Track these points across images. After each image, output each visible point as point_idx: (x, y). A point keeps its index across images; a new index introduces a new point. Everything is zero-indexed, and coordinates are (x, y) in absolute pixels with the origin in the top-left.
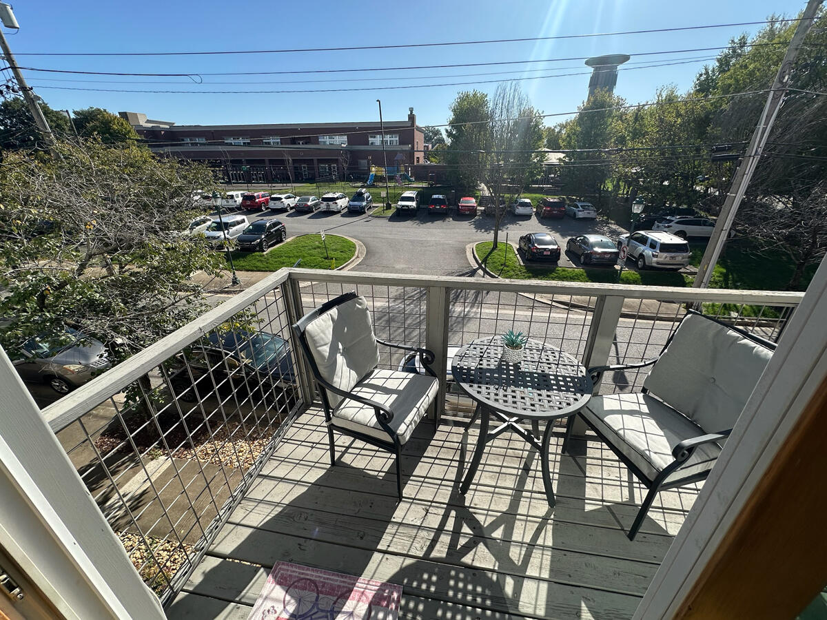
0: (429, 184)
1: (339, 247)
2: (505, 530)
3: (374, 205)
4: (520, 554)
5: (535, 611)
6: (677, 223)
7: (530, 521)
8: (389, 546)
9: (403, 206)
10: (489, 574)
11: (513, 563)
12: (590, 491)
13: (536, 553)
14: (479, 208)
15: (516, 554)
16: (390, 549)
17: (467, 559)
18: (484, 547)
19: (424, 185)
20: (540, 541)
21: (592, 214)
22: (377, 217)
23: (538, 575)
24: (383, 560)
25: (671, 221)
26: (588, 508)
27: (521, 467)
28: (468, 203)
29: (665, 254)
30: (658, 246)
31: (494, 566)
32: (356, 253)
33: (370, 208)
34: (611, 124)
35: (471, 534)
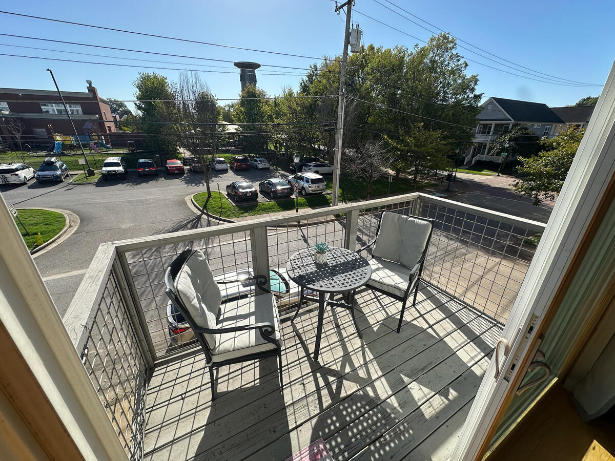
0: (129, 150)
1: (40, 220)
2: (349, 365)
3: (71, 173)
4: (364, 372)
5: (388, 394)
6: (314, 166)
7: (357, 352)
8: (296, 422)
9: (109, 171)
10: (358, 393)
11: (364, 378)
12: (371, 321)
13: (370, 366)
14: (185, 167)
15: (362, 373)
16: (298, 423)
17: (343, 394)
18: (347, 381)
19: (125, 151)
20: (368, 359)
21: (267, 165)
22: (79, 184)
23: (377, 376)
24: (299, 433)
25: (310, 166)
26: (375, 329)
27: (335, 326)
28: (174, 164)
29: (315, 185)
30: (310, 181)
31: (357, 387)
32: (67, 222)
33: (67, 176)
34: (262, 107)
35: (335, 380)
